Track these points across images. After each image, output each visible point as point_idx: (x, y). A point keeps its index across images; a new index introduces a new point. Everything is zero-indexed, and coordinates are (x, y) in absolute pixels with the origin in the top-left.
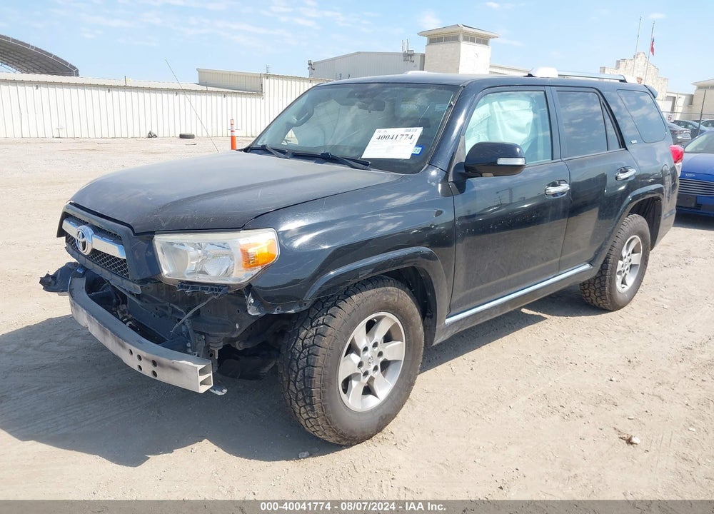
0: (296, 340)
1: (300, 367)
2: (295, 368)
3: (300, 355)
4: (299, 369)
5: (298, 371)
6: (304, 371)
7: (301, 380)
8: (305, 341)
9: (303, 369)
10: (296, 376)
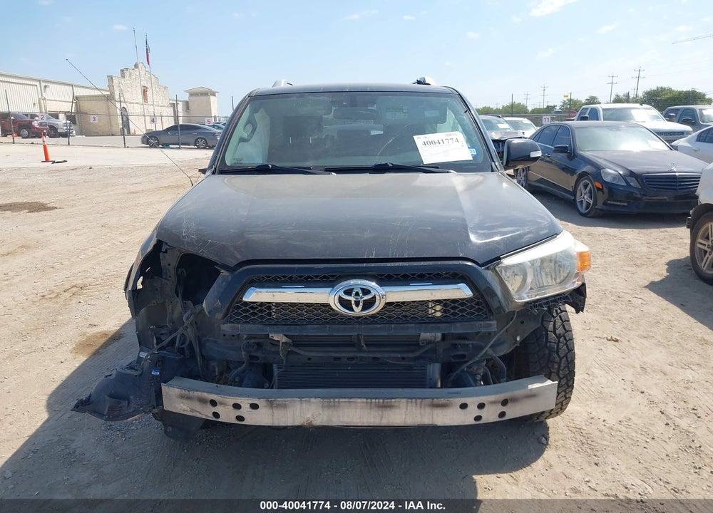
0: (547, 334)
1: (562, 355)
2: (557, 359)
3: (558, 346)
4: (561, 359)
5: (561, 360)
6: (567, 358)
7: (565, 367)
8: (557, 332)
9: (566, 356)
10: (559, 366)
